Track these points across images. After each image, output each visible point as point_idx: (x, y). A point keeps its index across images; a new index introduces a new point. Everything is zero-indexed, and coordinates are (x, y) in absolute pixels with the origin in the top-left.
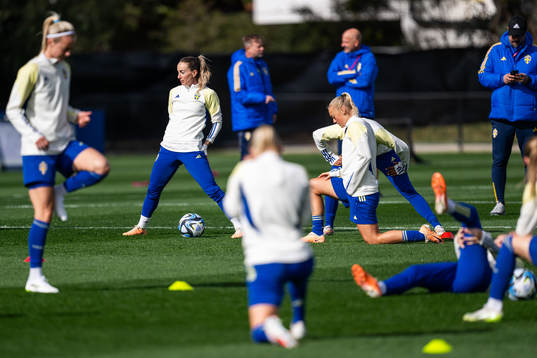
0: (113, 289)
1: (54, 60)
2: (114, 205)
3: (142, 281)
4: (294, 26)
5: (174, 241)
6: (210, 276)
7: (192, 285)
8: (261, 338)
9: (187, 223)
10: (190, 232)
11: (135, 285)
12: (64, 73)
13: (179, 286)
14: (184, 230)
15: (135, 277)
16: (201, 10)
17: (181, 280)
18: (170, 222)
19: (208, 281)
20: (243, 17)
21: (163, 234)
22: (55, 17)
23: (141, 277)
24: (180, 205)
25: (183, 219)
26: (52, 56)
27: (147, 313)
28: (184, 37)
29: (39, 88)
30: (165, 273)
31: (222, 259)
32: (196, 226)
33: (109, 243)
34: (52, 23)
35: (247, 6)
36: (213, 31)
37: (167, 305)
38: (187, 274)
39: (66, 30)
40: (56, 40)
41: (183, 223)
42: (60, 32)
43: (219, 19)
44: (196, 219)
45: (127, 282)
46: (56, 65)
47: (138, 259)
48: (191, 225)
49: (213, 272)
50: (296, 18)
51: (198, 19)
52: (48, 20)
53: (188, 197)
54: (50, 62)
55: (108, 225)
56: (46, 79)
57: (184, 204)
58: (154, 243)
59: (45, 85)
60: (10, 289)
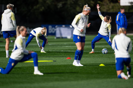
0: (87, 65)
1: (85, 15)
2: (87, 46)
3: (93, 64)
4: (129, 6)
5: (101, 55)
6: (109, 63)
7: (105, 65)
8: (120, 77)
9: (104, 51)
10: (104, 53)
11: (92, 65)
12: (87, 18)
13: (102, 65)
14: (103, 52)
15: (92, 63)
16: (108, 2)
17: (102, 64)
18: (100, 50)
19: (108, 64)
20: (118, 4)
21: (98, 53)
22: (87, 6)
23: (93, 63)
24: (102, 46)
25: (103, 50)
26: (85, 14)
27: (94, 71)
28: (104, 8)
29: (80, 20)
30: (98, 62)
31: (112, 59)
32: (106, 51)
33: (86, 55)
34: (86, 7)
35: (119, 1)
36: (110, 7)
37: (99, 69)
38: (104, 63)
39: (89, 9)
40: (86, 11)
41: (103, 51)
42: (87, 9)
43: (112, 4)
44: (106, 50)
45: (90, 64)
46: (85, 16)
47: (92, 59)
48: (105, 51)
49: (109, 62)
50: (130, 5)
51: (107, 4)
52: (85, 6)
53: (104, 45)
54: (84, 15)
55: (86, 51)
56: (82, 19)
57: (103, 46)
58: (96, 55)
59: (82, 20)
60: (63, 65)
